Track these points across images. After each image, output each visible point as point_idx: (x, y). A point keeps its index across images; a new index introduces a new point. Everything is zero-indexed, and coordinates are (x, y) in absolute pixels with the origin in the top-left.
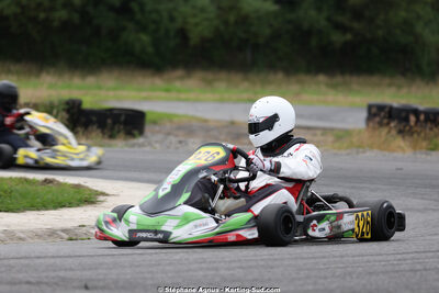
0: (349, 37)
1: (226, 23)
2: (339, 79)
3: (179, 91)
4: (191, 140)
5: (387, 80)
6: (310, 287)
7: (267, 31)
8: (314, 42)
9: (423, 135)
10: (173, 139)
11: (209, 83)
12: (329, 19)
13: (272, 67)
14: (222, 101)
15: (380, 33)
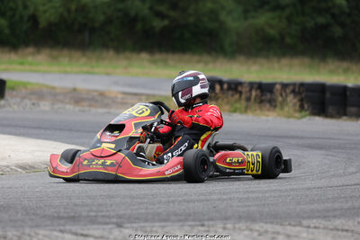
0: (166, 22)
1: (69, 11)
2: (158, 56)
3: (31, 64)
4: (42, 103)
5: (196, 58)
6: (143, 211)
7: (101, 18)
8: (139, 26)
9: (225, 100)
10: (28, 102)
11: (55, 58)
12: (151, 8)
13: (105, 46)
14: (66, 73)
15: (191, 20)
